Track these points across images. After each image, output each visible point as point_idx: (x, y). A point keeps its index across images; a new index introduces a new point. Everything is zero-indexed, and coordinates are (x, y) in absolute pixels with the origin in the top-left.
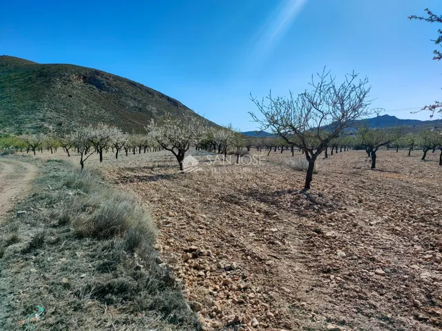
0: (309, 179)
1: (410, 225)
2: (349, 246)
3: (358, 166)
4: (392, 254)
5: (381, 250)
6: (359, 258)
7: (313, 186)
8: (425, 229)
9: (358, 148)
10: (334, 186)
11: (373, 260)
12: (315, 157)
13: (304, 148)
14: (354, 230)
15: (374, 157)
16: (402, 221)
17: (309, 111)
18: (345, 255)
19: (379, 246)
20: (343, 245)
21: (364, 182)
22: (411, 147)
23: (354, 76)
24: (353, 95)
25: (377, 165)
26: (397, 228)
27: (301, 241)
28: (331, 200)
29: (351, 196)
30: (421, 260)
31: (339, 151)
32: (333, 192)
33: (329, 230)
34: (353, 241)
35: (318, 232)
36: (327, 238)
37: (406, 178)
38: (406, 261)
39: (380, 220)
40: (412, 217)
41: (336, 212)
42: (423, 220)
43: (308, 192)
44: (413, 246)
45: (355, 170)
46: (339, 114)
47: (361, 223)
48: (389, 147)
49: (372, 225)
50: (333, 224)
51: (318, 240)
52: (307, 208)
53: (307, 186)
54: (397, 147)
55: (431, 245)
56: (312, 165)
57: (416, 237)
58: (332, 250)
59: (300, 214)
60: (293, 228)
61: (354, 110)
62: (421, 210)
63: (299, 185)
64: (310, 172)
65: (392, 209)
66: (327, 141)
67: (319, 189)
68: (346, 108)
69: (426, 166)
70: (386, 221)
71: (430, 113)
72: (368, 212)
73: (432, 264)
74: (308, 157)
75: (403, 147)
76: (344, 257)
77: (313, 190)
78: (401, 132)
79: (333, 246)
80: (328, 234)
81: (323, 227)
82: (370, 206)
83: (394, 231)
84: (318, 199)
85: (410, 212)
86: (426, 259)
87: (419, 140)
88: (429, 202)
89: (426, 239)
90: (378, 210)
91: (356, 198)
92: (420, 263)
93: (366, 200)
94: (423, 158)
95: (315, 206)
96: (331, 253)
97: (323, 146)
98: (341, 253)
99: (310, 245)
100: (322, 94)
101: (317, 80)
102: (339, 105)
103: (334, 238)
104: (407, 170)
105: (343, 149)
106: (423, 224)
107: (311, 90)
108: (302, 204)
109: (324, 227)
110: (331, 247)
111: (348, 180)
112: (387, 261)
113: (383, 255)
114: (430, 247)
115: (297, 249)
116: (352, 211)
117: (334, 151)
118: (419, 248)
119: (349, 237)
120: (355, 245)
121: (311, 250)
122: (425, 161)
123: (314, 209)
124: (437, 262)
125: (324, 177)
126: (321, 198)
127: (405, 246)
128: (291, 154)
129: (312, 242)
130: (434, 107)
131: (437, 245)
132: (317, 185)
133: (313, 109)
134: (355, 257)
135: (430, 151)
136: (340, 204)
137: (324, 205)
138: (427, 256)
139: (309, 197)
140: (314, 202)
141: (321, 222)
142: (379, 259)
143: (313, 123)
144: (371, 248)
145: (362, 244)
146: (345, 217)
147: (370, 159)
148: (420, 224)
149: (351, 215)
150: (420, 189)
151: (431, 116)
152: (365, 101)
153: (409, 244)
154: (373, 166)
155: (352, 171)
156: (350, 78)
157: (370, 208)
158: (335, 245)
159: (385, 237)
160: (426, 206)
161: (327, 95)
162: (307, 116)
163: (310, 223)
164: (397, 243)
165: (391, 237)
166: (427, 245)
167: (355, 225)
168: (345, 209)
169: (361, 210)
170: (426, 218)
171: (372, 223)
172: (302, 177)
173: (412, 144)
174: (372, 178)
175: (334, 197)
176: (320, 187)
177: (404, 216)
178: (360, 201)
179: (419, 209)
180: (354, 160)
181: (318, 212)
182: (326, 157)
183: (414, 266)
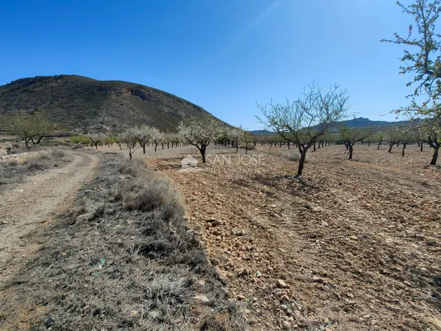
0: (301, 167)
1: (378, 202)
2: (330, 218)
3: (339, 157)
4: (363, 224)
5: (355, 221)
6: (338, 227)
7: (304, 173)
8: (390, 205)
9: (338, 143)
10: (320, 173)
11: (349, 228)
12: (306, 150)
13: (297, 143)
14: (335, 206)
15: (351, 150)
16: (372, 199)
17: (302, 114)
19: (354, 218)
20: (326, 217)
21: (343, 170)
22: (381, 142)
23: (337, 87)
24: (335, 101)
25: (353, 156)
26: (368, 204)
27: (295, 214)
28: (318, 183)
29: (333, 180)
30: (386, 229)
31: (324, 145)
32: (320, 177)
33: (316, 206)
34: (334, 214)
35: (308, 207)
36: (314, 212)
37: (375, 166)
38: (375, 230)
39: (355, 198)
40: (380, 196)
41: (321, 193)
42: (388, 199)
43: (300, 177)
44: (380, 218)
45: (336, 160)
46: (325, 116)
47: (340, 201)
48: (363, 143)
49: (348, 202)
50: (319, 201)
51: (307, 214)
52: (299, 189)
53: (300, 173)
54: (369, 143)
56: (303, 156)
57: (382, 212)
58: (318, 221)
59: (293, 194)
60: (288, 205)
61: (336, 114)
62: (387, 191)
63: (294, 172)
64: (302, 161)
65: (365, 190)
66: (315, 137)
67: (309, 175)
68: (330, 112)
69: (391, 157)
70: (360, 199)
71: (396, 115)
72: (346, 193)
73: (395, 232)
74: (301, 150)
75: (373, 142)
76: (326, 226)
77: (304, 176)
78: (372, 131)
80: (315, 209)
81: (311, 204)
83: (365, 207)
84: (308, 182)
85: (378, 192)
86: (390, 229)
87: (386, 137)
88: (393, 185)
89: (390, 213)
90: (354, 191)
91: (337, 181)
92: (386, 231)
93: (345, 183)
94: (389, 151)
95: (306, 188)
96: (317, 223)
97: (312, 142)
98: (324, 223)
99: (301, 218)
100: (312, 101)
101: (308, 91)
102: (325, 110)
103: (320, 212)
104: (377, 160)
105: (327, 144)
106: (388, 202)
107: (303, 99)
108: (295, 186)
110: (317, 219)
111: (331, 168)
112: (360, 230)
113: (356, 225)
114: (393, 219)
115: (291, 220)
116: (334, 191)
117: (321, 145)
118: (384, 220)
119: (331, 211)
120: (336, 217)
121: (302, 221)
122: (391, 153)
123: (305, 190)
124: (398, 231)
125: (313, 165)
126: (310, 182)
127: (374, 218)
128: (288, 148)
129: (303, 215)
130: (399, 111)
131: (399, 217)
132: (308, 172)
133: (305, 113)
134: (336, 226)
135: (395, 146)
136: (324, 186)
137: (313, 187)
138: (391, 226)
139: (300, 181)
140: (304, 184)
141: (310, 200)
142: (354, 228)
143: (305, 124)
144: (348, 219)
145: (341, 217)
146: (329, 196)
147: (348, 151)
148: (386, 201)
149: (333, 195)
150: (386, 175)
151: (397, 118)
153: (376, 216)
154: (351, 157)
155: (334, 161)
156: (333, 89)
157: (347, 189)
158: (320, 217)
159: (359, 212)
160: (391, 188)
161: (316, 102)
162: (300, 118)
163: (302, 201)
164: (367, 216)
165: (362, 211)
166: (391, 218)
167: (335, 202)
168: (329, 190)
169: (341, 190)
170: (391, 197)
172: (296, 165)
173: (381, 140)
174: (349, 166)
175: (320, 181)
176: (310, 173)
177: (374, 195)
178: (340, 184)
179: (385, 190)
180: (335, 153)
181: (308, 192)
182: (315, 150)
183: (381, 234)
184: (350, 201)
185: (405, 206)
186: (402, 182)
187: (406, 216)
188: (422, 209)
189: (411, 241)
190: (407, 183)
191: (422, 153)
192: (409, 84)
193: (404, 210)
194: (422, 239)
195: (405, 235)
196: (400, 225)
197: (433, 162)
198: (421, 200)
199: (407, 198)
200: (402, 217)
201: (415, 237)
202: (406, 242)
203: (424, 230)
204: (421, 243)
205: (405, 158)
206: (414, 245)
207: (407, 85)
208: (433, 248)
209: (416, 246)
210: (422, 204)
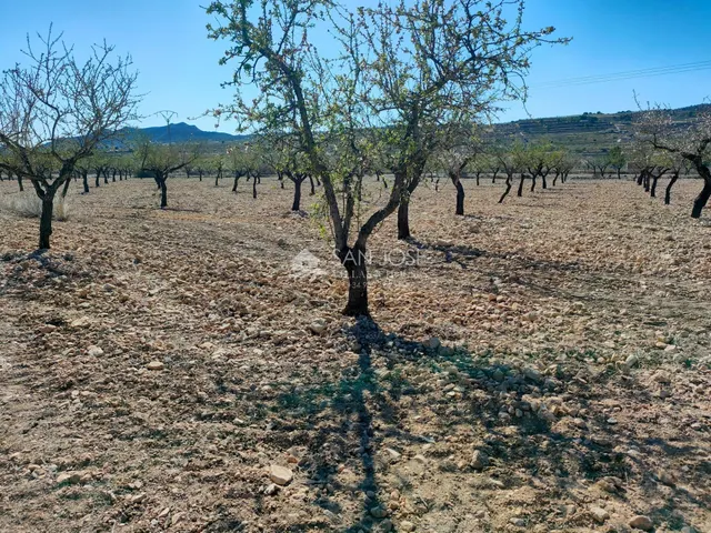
0: (46, 232)
1: (207, 287)
2: (110, 336)
3: (141, 204)
4: (176, 335)
5: (162, 332)
6: (125, 351)
7: (57, 244)
8: (226, 289)
9: (142, 174)
10: (95, 241)
11: (147, 348)
14: (122, 309)
15: (164, 189)
16: (197, 282)
17: (31, 105)
18: (101, 351)
19: (160, 326)
20: (100, 335)
21: (147, 230)
22: (220, 172)
23: (109, 50)
24: (109, 81)
25: (170, 202)
26: (188, 293)
27: (23, 346)
28: (89, 264)
29: (123, 255)
30: (216, 333)
31: (110, 180)
32: (93, 251)
33: (78, 316)
34: (118, 326)
35: (57, 322)
36: (74, 330)
37: (208, 218)
38: (196, 339)
39: (165, 284)
40: (210, 274)
41: (93, 284)
42: (225, 277)
43: (46, 254)
44: (207, 315)
45: (135, 211)
46: (89, 114)
47: (134, 296)
48: (189, 173)
49: (151, 295)
50: (86, 304)
51: (55, 337)
52: (39, 284)
53: (44, 244)
54: (200, 173)
55: (231, 310)
56: (48, 206)
57: (212, 303)
58: (80, 348)
59: (24, 296)
60: (8, 324)
61: (116, 110)
62: (223, 263)
63: (30, 244)
64: (46, 218)
65: (186, 267)
66: (72, 161)
67: (67, 248)
68: (101, 103)
69: (237, 201)
70: (174, 285)
72: (148, 277)
73: (229, 335)
74: (40, 193)
75: (209, 173)
76: (99, 356)
77: (56, 251)
79: (82, 341)
80: (76, 323)
81: (63, 313)
82: (152, 266)
83: (183, 300)
84: (64, 265)
85: (209, 268)
86: (222, 331)
87: (227, 165)
88: (235, 250)
89: (226, 301)
90: (163, 270)
91: (132, 256)
92: (215, 337)
93: (148, 258)
94: (234, 190)
95: (57, 279)
96: (78, 353)
97: (68, 170)
98: (95, 350)
99: (40, 345)
100: (52, 75)
101: (39, 48)
102: (87, 99)
103: (87, 327)
104: (212, 206)
105: (117, 177)
106: (224, 283)
108: (30, 279)
109: (70, 312)
110: (78, 345)
111: (123, 228)
112: (168, 346)
113: (163, 338)
114: (229, 313)
115: (13, 362)
116: (121, 277)
117: (101, 180)
118: (213, 317)
119: (113, 321)
120: (122, 332)
121: (40, 357)
122: (237, 193)
123: (55, 284)
124: (235, 332)
125: (80, 226)
126: (68, 263)
127: (197, 318)
128: (18, 187)
129: (44, 342)
130: (219, 113)
131: (238, 308)
132: (64, 239)
133: (39, 104)
134: (119, 351)
135: (243, 179)
136: (102, 269)
137: (75, 274)
138: (225, 326)
139: (45, 264)
140: (55, 271)
141: (66, 304)
142: (156, 345)
144: (147, 331)
145: (133, 329)
146: (109, 290)
147: (160, 192)
148: (221, 282)
149: (119, 285)
150: (225, 234)
151: (217, 126)
152: (132, 94)
153: (201, 313)
154: (164, 203)
155: (130, 213)
157: (152, 269)
158: (87, 338)
159: (169, 310)
160: (230, 257)
161: (63, 79)
162: (27, 115)
163: (44, 309)
164: (186, 315)
165: (178, 309)
166: (225, 311)
167: (124, 301)
168: (111, 276)
169: (138, 274)
170: (229, 273)
171: (152, 292)
172: (34, 228)
173: (220, 170)
174: (161, 221)
175: (94, 258)
176: (70, 244)
177: (200, 274)
178: (138, 261)
179: (220, 262)
180: (134, 195)
181: (62, 288)
182: (87, 190)
183: (206, 344)
184: (154, 294)
185: (250, 286)
186: (249, 243)
187: (248, 303)
188: (274, 286)
189: (252, 345)
190: (257, 244)
191: (282, 192)
192: (223, 61)
193: (248, 292)
194: (268, 337)
195: (246, 337)
196: (239, 321)
197: (296, 207)
198: (275, 271)
199: (253, 272)
200: (243, 307)
201: (259, 336)
202: (245, 350)
203: (273, 321)
204: (266, 344)
205: (258, 201)
206: (256, 350)
207: (221, 63)
208: (283, 349)
209: (259, 352)
210: (275, 278)
